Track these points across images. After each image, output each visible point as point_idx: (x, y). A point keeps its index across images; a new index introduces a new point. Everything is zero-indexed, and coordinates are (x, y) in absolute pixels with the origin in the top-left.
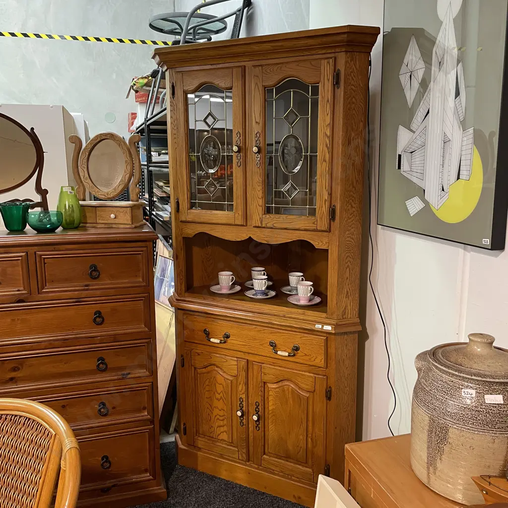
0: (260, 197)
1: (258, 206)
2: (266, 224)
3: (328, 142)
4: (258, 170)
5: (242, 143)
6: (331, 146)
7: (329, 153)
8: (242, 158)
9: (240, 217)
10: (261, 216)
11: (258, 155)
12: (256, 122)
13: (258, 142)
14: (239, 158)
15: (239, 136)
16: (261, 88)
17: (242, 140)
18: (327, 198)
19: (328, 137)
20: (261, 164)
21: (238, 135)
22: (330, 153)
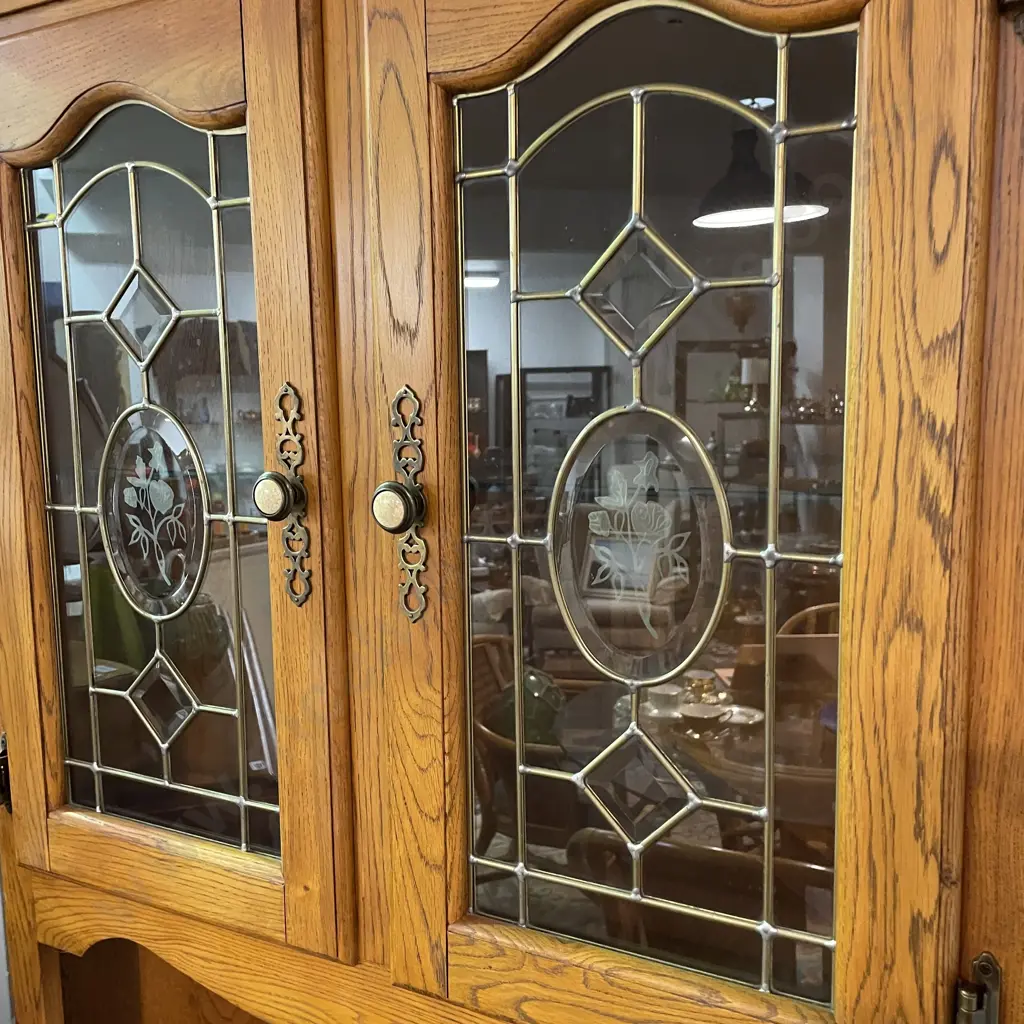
0: (433, 805)
1: (419, 865)
2: (475, 989)
3: (939, 474)
4: (416, 629)
5: (312, 457)
6: (962, 513)
7: (947, 564)
8: (316, 549)
9: (316, 910)
10: (439, 924)
11: (410, 541)
12: (398, 328)
13: (410, 453)
14: (299, 548)
15: (293, 414)
16: (417, 92)
17: (311, 439)
18: (928, 910)
19: (942, 439)
20: (434, 595)
21: (291, 405)
22: (960, 567)
